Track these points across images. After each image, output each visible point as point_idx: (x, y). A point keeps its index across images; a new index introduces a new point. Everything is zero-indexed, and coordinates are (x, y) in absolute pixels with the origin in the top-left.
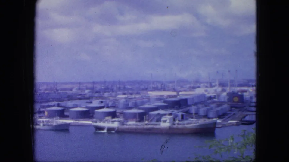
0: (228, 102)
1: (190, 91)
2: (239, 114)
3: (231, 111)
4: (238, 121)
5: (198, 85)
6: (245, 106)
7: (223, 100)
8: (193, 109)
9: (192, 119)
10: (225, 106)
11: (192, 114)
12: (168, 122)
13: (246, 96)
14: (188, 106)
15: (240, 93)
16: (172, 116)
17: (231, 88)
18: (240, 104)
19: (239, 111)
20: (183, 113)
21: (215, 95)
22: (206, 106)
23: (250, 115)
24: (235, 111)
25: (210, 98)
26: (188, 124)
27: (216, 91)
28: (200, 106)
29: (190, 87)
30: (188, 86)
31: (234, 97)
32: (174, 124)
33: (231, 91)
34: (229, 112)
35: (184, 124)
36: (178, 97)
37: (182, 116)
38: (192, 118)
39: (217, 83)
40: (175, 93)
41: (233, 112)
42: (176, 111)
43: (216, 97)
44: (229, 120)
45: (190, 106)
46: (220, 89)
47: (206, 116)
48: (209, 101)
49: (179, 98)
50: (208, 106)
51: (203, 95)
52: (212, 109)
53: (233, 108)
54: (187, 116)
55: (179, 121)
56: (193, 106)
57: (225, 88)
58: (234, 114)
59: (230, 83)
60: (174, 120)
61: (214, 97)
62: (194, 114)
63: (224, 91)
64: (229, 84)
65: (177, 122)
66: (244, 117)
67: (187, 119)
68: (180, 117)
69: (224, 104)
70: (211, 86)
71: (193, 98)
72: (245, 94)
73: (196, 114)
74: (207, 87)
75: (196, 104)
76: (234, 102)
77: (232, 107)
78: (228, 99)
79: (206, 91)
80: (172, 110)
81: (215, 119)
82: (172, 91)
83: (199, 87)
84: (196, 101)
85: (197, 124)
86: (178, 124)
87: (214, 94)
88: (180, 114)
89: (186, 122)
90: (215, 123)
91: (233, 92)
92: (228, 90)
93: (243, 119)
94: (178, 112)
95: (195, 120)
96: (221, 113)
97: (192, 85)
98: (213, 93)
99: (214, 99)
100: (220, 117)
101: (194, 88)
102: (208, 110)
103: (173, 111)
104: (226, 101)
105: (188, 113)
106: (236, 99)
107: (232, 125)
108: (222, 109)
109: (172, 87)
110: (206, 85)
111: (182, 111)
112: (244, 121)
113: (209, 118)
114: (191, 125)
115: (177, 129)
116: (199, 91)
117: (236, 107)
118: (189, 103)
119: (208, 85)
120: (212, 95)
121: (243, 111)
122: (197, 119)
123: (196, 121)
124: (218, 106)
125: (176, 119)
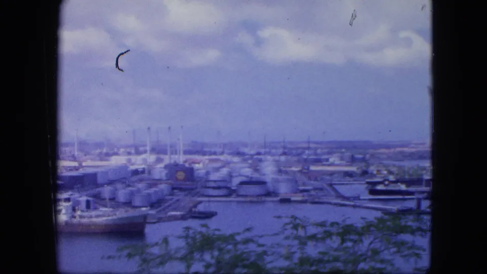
0: (166, 180)
1: (101, 160)
2: (187, 201)
3: (171, 195)
4: (185, 213)
5: (116, 150)
6: (196, 188)
7: (157, 177)
8: (106, 191)
9: (104, 209)
10: (163, 186)
11: (104, 199)
12: (65, 214)
13: (198, 170)
14: (97, 185)
15: (187, 165)
16: (70, 203)
17: (172, 156)
18: (188, 183)
19: (186, 195)
20: (90, 199)
21: (144, 169)
22: (129, 186)
23: (205, 201)
24: (179, 195)
25: (136, 172)
26: (98, 216)
27: (145, 160)
28: (119, 186)
29: (101, 153)
30: (98, 151)
31: (177, 171)
32: (74, 217)
33: (172, 161)
34: (170, 197)
35: (91, 217)
36: (81, 169)
37: (88, 202)
38: (105, 206)
39: (148, 148)
40: (75, 164)
41: (175, 198)
42: (76, 195)
43: (146, 172)
44: (168, 212)
45: (102, 185)
46: (152, 158)
47: (129, 204)
48: (135, 178)
49: (81, 172)
50: (134, 187)
51: (124, 168)
52: (139, 191)
53: (175, 191)
54: (96, 203)
55: (82, 211)
56: (105, 186)
57: (162, 156)
58: (178, 200)
59: (171, 147)
60: (74, 210)
61: (143, 172)
62: (107, 200)
63: (159, 160)
64: (169, 149)
65: (79, 213)
66: (195, 206)
67: (95, 209)
68: (84, 205)
69: (161, 184)
70: (138, 153)
71: (106, 173)
72: (197, 166)
73: (112, 199)
74: (129, 154)
75: (110, 183)
76: (177, 179)
77: (173, 189)
78: (167, 174)
79: (129, 161)
80: (70, 193)
81: (144, 209)
82: (70, 161)
83: (116, 154)
84: (111, 177)
85: (115, 217)
86: (81, 217)
87: (143, 166)
88: (84, 199)
89: (94, 213)
90: (145, 217)
91: (175, 162)
92: (167, 159)
93: (193, 210)
94: (81, 197)
95: (111, 209)
96: (154, 199)
97: (105, 151)
98: (141, 165)
99: (143, 175)
100: (152, 206)
101: (108, 155)
102: (132, 194)
103: (71, 195)
104: (164, 178)
105: (97, 196)
106: (181, 175)
107: (175, 218)
108: (156, 192)
109: (70, 152)
110: (128, 150)
111: (87, 195)
112: (195, 212)
113: (135, 207)
114: (104, 218)
115: (80, 225)
116: (117, 161)
117: (181, 189)
118: (100, 180)
119: (133, 151)
120: (140, 167)
121: (193, 196)
122: (113, 208)
123: (111, 212)
124: (150, 186)
125: (77, 208)
